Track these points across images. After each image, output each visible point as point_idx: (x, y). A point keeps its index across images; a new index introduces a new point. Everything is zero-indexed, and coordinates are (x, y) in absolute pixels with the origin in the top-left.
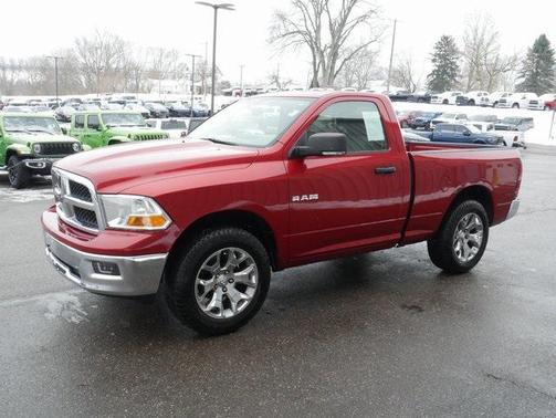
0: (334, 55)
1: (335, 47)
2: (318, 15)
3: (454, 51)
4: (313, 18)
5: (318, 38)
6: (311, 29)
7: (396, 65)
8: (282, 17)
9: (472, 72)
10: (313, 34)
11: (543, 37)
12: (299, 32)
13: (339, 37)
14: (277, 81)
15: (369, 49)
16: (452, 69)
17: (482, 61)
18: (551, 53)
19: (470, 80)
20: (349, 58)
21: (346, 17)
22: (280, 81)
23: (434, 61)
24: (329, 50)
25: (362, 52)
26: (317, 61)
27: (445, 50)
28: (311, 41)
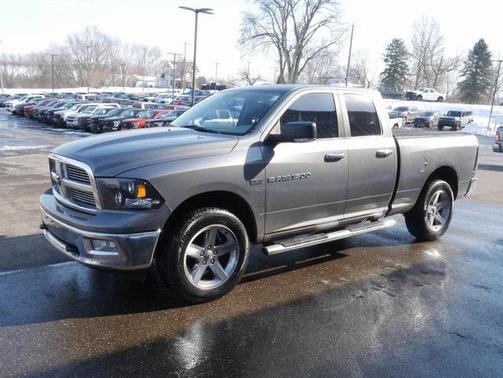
0: (299, 55)
1: (299, 48)
2: (285, 19)
3: (404, 53)
4: (280, 21)
5: (284, 40)
6: (278, 31)
7: (353, 64)
8: (253, 21)
9: (419, 71)
10: (280, 36)
11: (482, 41)
12: (268, 34)
13: (303, 39)
14: (247, 77)
15: (329, 50)
16: (402, 69)
17: (429, 62)
18: (488, 55)
19: (418, 78)
20: (312, 58)
21: (309, 21)
22: (250, 77)
23: (386, 61)
24: (294, 51)
25: (323, 53)
26: (284, 61)
27: (396, 52)
28: (278, 42)
